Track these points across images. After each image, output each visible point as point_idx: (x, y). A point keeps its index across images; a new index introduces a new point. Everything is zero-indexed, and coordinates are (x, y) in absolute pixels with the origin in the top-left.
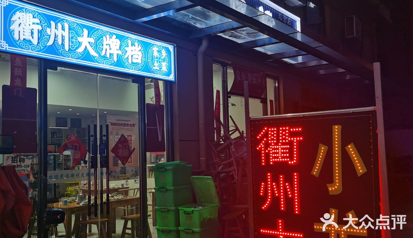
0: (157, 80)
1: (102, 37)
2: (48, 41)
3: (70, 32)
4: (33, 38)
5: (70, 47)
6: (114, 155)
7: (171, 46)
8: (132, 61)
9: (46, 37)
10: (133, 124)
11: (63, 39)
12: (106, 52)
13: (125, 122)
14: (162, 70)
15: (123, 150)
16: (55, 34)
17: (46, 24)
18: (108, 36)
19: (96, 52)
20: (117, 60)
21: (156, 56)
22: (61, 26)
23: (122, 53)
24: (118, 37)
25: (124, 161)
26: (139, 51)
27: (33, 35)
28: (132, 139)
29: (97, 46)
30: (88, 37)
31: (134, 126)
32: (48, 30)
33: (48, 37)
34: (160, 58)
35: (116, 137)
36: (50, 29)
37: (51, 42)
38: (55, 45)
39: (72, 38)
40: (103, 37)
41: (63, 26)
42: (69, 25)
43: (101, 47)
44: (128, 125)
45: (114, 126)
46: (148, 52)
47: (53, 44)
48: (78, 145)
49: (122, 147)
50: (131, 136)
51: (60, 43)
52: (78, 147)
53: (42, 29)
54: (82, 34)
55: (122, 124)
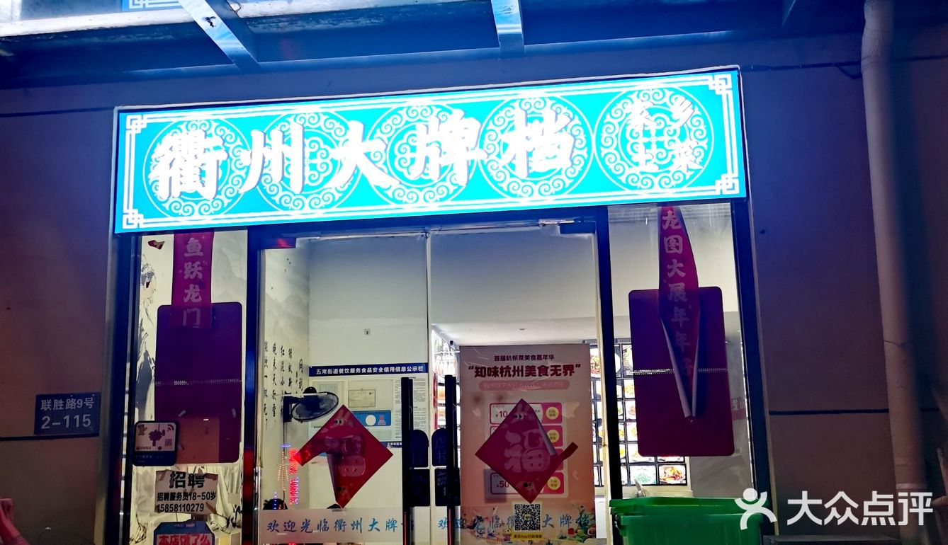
0: (674, 207)
1: (413, 128)
2: (244, 181)
3: (307, 142)
4: (203, 185)
5: (307, 181)
6: (488, 467)
7: (718, 76)
8: (529, 168)
9: (237, 172)
10: (564, 366)
11: (285, 165)
12: (425, 167)
13: (531, 363)
14: (672, 169)
15: (524, 450)
16: (264, 158)
17: (239, 142)
18: (433, 121)
19: (390, 174)
20: (468, 180)
21: (639, 129)
22: (282, 133)
23: (489, 154)
24: (468, 111)
25: (532, 488)
26: (561, 131)
27: (203, 179)
28: (564, 414)
29: (392, 156)
30: (364, 139)
31: (572, 372)
32: (244, 156)
33: (242, 173)
34: (659, 133)
35: (497, 410)
36: (250, 152)
37: (251, 183)
38: (262, 187)
39: (313, 155)
40: (414, 126)
41: (286, 134)
42: (302, 125)
43: (409, 155)
44: (543, 370)
45: (488, 378)
46: (602, 124)
47: (257, 185)
48: (359, 439)
49: (522, 443)
50: (558, 405)
51: (277, 177)
52: (359, 446)
53: (229, 157)
54: (341, 140)
55: (518, 371)
